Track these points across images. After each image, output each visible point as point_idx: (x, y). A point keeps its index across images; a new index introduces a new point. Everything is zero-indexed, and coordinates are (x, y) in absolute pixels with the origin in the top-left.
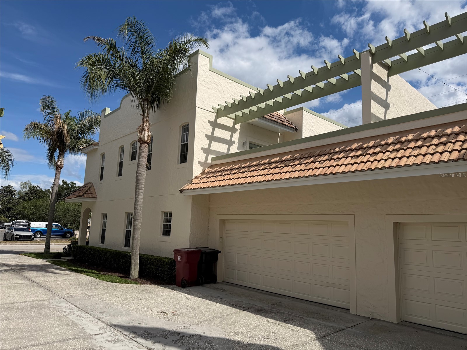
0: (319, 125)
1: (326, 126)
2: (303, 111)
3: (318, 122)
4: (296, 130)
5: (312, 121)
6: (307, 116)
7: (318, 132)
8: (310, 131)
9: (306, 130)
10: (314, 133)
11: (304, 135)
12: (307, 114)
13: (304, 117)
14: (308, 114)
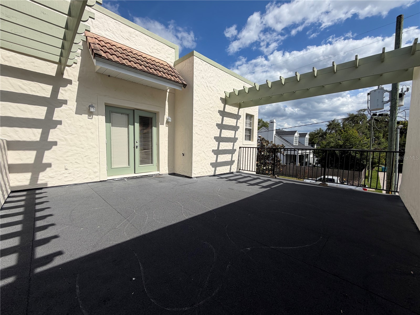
0: (220, 80)
1: (230, 82)
2: (194, 57)
3: (220, 76)
4: (185, 86)
5: (210, 73)
6: (201, 66)
7: (218, 90)
8: (206, 87)
9: (199, 87)
10: (213, 91)
11: (196, 94)
12: (201, 63)
13: (196, 67)
14: (203, 63)
